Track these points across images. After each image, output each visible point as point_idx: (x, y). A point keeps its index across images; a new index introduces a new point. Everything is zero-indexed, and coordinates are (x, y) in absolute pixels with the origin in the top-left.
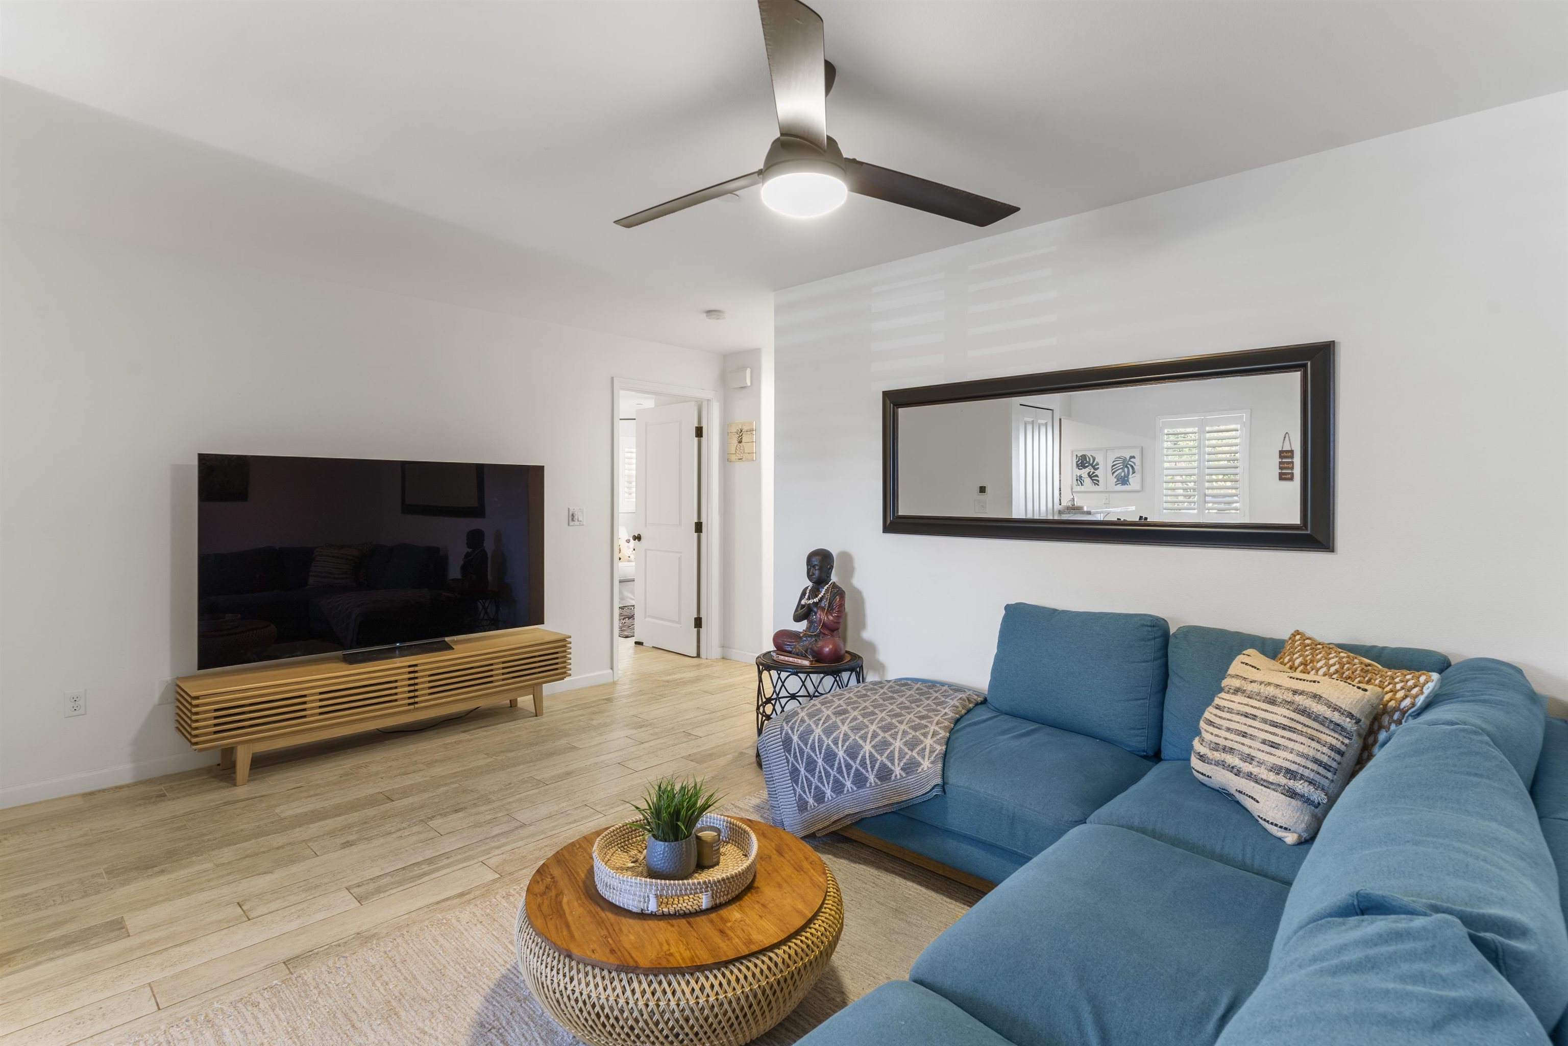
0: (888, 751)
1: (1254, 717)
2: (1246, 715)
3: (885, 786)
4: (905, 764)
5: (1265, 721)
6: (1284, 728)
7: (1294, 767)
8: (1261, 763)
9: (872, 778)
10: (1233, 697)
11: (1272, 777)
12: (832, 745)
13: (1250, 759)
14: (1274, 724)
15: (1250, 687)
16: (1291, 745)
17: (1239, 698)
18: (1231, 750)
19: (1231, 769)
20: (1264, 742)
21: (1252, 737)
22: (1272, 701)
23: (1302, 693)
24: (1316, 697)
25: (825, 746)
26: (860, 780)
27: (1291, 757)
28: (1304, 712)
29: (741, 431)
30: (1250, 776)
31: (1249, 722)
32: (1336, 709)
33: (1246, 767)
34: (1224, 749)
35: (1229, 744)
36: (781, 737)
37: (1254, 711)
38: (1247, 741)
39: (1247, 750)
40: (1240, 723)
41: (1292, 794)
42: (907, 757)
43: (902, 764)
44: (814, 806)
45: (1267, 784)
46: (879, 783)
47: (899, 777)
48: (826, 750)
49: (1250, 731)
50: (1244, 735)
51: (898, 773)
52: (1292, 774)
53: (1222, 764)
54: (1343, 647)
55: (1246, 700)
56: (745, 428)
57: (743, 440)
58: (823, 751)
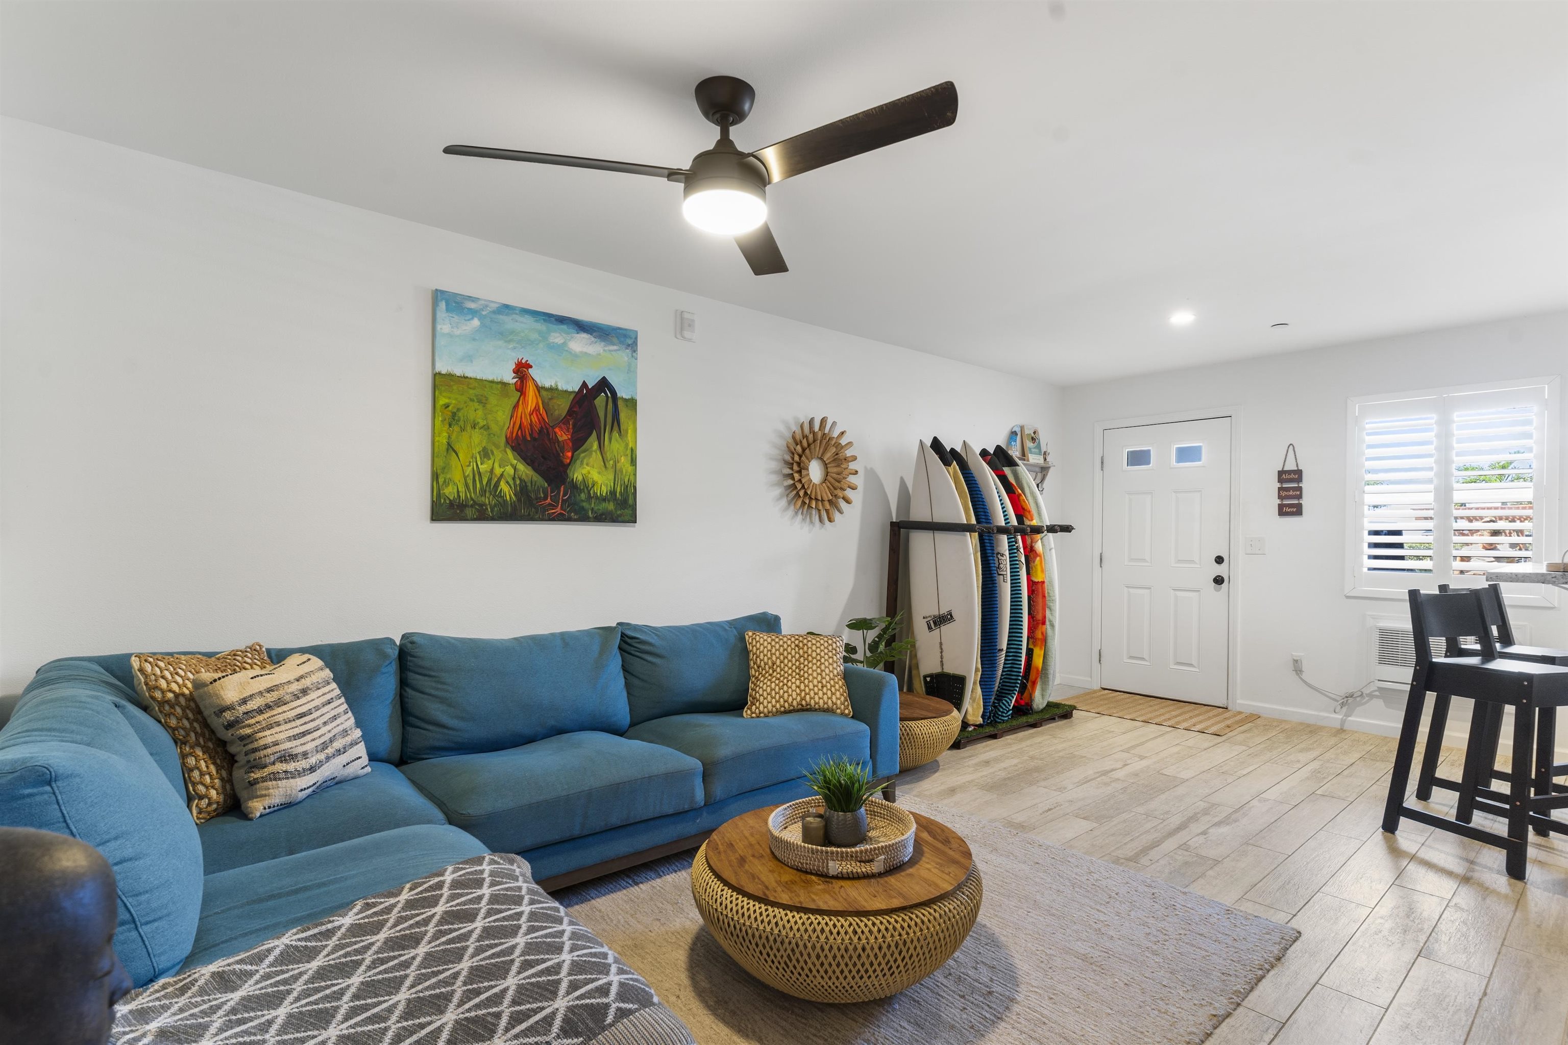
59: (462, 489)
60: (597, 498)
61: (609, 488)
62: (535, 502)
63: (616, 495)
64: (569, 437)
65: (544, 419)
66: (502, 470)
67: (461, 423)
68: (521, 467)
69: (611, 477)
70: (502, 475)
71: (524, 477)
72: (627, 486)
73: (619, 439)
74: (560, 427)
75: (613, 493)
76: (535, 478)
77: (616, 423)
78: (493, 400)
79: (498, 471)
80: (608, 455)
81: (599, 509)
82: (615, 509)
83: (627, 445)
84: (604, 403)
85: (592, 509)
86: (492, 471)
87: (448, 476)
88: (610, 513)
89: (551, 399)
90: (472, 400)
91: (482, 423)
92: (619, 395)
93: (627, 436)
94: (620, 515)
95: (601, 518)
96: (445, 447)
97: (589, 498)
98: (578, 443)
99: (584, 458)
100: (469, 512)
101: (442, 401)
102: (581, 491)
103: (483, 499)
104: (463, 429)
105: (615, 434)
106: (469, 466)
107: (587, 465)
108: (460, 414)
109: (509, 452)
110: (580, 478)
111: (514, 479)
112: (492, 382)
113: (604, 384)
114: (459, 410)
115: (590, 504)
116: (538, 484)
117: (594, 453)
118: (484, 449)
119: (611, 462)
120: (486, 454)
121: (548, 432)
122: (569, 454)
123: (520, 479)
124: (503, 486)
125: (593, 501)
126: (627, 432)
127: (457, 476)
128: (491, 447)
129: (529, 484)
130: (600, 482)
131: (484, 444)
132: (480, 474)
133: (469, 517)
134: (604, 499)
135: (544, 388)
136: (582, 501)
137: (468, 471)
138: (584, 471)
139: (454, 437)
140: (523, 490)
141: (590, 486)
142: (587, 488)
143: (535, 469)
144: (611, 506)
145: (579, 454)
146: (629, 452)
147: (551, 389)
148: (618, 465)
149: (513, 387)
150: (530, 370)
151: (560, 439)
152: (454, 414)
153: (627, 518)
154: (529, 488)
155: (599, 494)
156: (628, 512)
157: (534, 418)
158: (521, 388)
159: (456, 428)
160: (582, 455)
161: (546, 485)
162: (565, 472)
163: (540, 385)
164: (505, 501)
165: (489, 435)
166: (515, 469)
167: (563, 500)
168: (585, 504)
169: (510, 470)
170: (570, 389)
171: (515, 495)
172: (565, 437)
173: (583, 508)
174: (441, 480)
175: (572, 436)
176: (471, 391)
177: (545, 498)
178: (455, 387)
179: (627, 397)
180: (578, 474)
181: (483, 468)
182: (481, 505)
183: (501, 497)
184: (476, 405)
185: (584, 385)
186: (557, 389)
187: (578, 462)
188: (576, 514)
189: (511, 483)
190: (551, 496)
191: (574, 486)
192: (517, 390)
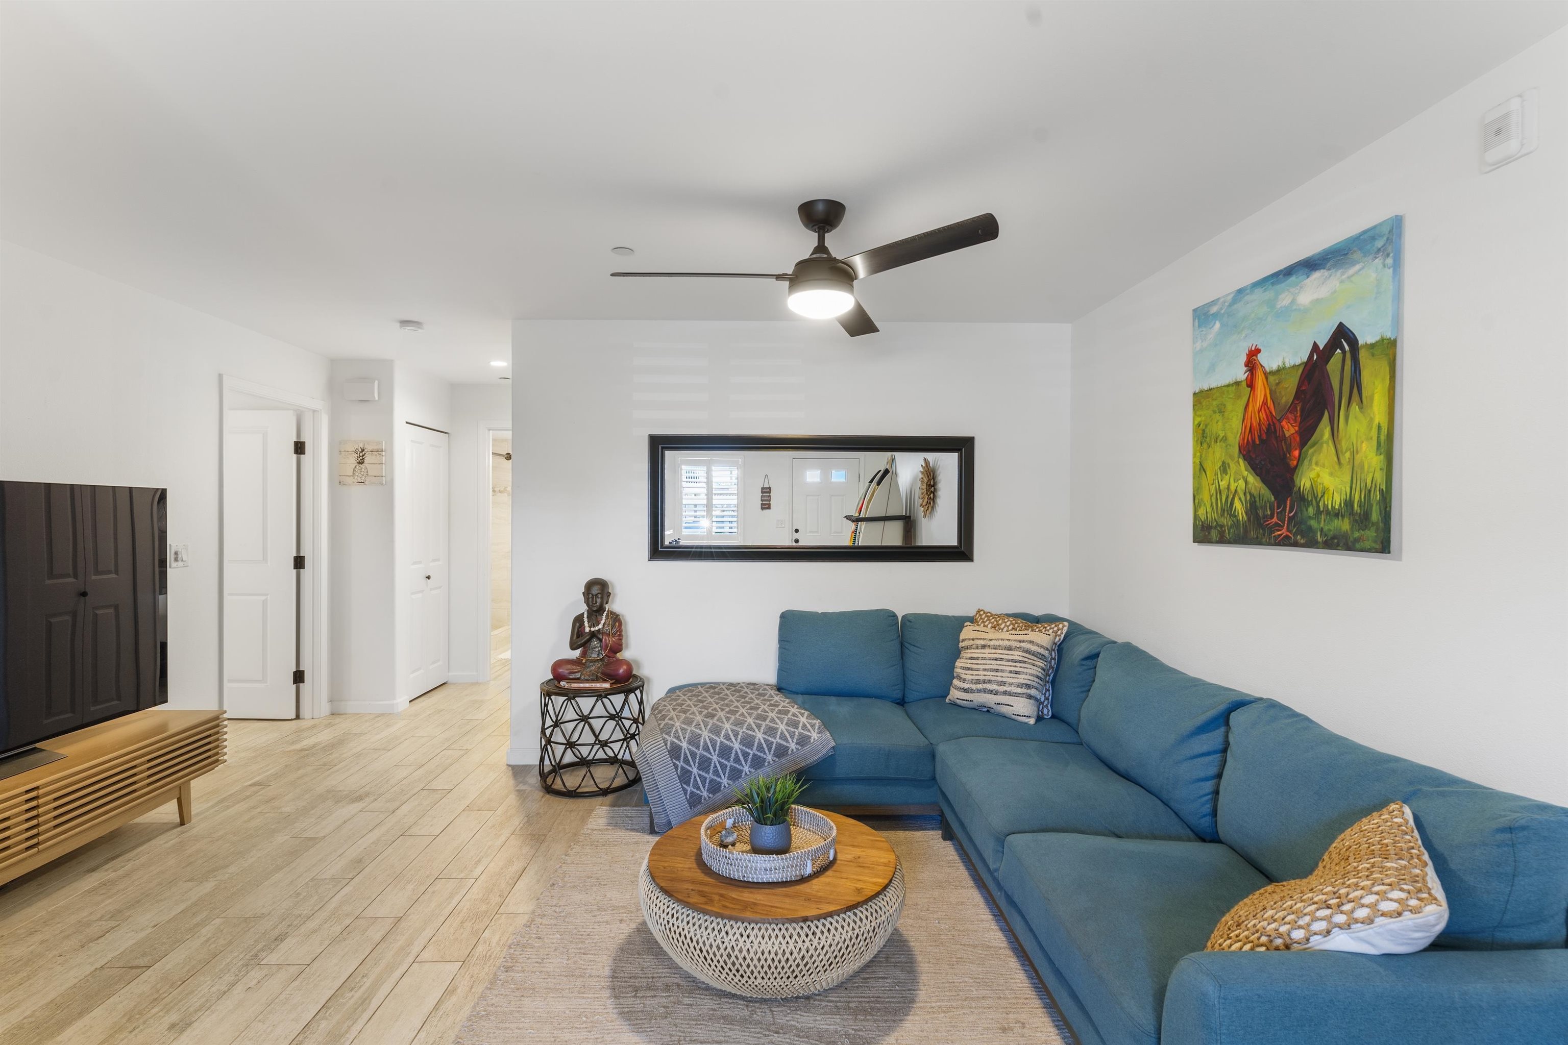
0: (779, 734)
1: (1002, 659)
2: (996, 659)
3: (783, 760)
4: (798, 740)
5: (1008, 660)
6: (1020, 662)
7: (1029, 682)
8: (1011, 684)
9: (770, 758)
10: (983, 651)
11: (1019, 690)
12: (726, 742)
13: (1004, 683)
14: (1015, 661)
15: (992, 643)
16: (1025, 670)
17: (987, 650)
18: (989, 681)
19: (990, 692)
20: (1011, 672)
21: (1002, 671)
22: (1010, 649)
23: (1023, 641)
24: (1031, 642)
25: (718, 744)
26: (758, 763)
27: (1027, 677)
28: (1027, 651)
29: (363, 451)
30: (1005, 693)
31: (999, 662)
32: (1042, 647)
33: (1002, 689)
34: (984, 682)
35: (987, 678)
36: (667, 748)
37: (1001, 656)
38: (999, 674)
39: (1000, 679)
40: (993, 665)
41: (1030, 697)
42: (797, 734)
43: (795, 740)
44: (709, 797)
45: (1017, 695)
46: (777, 760)
47: (795, 750)
48: (720, 747)
49: (1000, 668)
50: (997, 671)
51: (794, 748)
52: (1028, 686)
53: (985, 691)
54: (1008, 615)
55: (994, 651)
56: (368, 448)
57: (366, 461)
58: (717, 748)
59: (1209, 510)
60: (1328, 513)
61: (1343, 497)
62: (1262, 521)
63: (1352, 506)
64: (1297, 428)
65: (1271, 413)
66: (1236, 485)
67: (1208, 440)
68: (1252, 479)
69: (1347, 478)
70: (1236, 491)
71: (1253, 491)
72: (1370, 491)
73: (1360, 415)
74: (1288, 418)
75: (1349, 503)
76: (1263, 491)
77: (1355, 391)
78: (1229, 407)
79: (1233, 488)
80: (1344, 445)
81: (1330, 530)
82: (1352, 529)
83: (1371, 420)
84: (1340, 365)
85: (1322, 530)
86: (1228, 488)
87: (1201, 497)
88: (1345, 536)
89: (1278, 384)
90: (1214, 412)
91: (1222, 434)
92: (1361, 342)
93: (1371, 406)
94: (1357, 540)
95: (1335, 543)
96: (1198, 467)
97: (1318, 512)
98: (1307, 434)
99: (1313, 455)
100: (1214, 534)
101: (1198, 419)
102: (1309, 503)
103: (1222, 519)
104: (1209, 446)
105: (1355, 408)
106: (1213, 484)
107: (1317, 464)
108: (1207, 431)
109: (1241, 461)
110: (1308, 485)
111: (1245, 494)
112: (1228, 386)
113: (1342, 334)
114: (1206, 426)
115: (1319, 522)
116: (1265, 499)
117: (1325, 445)
118: (1224, 463)
119: (1348, 455)
120: (1224, 468)
121: (1275, 428)
122: (1296, 453)
123: (1250, 494)
124: (1238, 505)
125: (1323, 517)
126: (1371, 398)
127: (1206, 496)
128: (1228, 461)
129: (1257, 499)
130: (1331, 489)
131: (1223, 459)
132: (1220, 490)
133: (1213, 540)
134: (1337, 514)
135: (1272, 373)
136: (1310, 518)
137: (1213, 488)
138: (1312, 475)
139: (1203, 456)
140: (1253, 507)
141: (1320, 496)
142: (1316, 499)
143: (1264, 481)
144: (1345, 525)
145: (1307, 451)
146: (1374, 433)
147: (1279, 371)
148: (1358, 458)
149: (1244, 384)
150: (1259, 355)
151: (1287, 434)
152: (1204, 431)
153: (1367, 544)
154: (1258, 504)
155: (1330, 507)
156: (1371, 533)
157: (1263, 415)
158: (1251, 384)
159: (1205, 446)
160: (1311, 451)
161: (1273, 499)
162: (1293, 481)
163: (1268, 370)
164: (1238, 521)
165: (1227, 446)
166: (1246, 482)
167: (1289, 518)
168: (1313, 523)
169: (1242, 483)
170: (1298, 362)
171: (1246, 513)
172: (1292, 431)
173: (1310, 528)
174: (1197, 501)
175: (1300, 429)
176: (1215, 403)
177: (1272, 516)
178: (1204, 403)
179: (1373, 341)
180: (1304, 481)
181: (1223, 484)
182: (1222, 526)
183: (1236, 516)
184: (1218, 416)
185: (1315, 345)
186: (1284, 368)
187: (1306, 462)
188: (1303, 537)
189: (1243, 499)
190: (1277, 513)
191: (1302, 499)
192: (1248, 386)
